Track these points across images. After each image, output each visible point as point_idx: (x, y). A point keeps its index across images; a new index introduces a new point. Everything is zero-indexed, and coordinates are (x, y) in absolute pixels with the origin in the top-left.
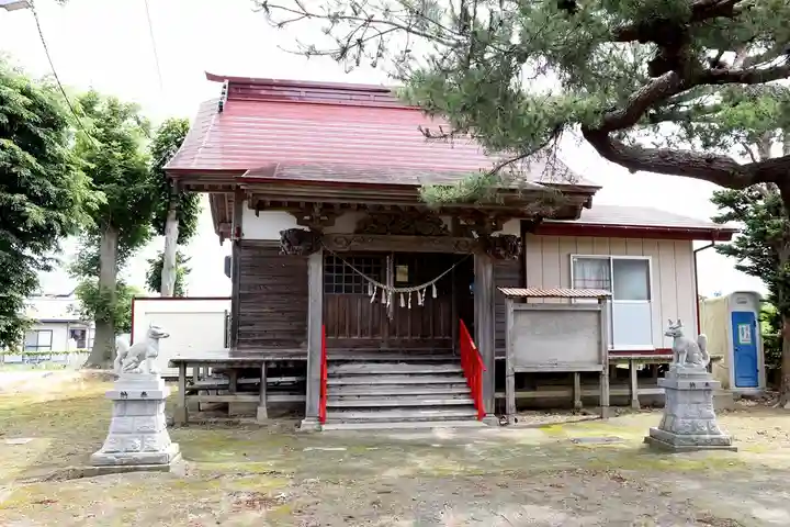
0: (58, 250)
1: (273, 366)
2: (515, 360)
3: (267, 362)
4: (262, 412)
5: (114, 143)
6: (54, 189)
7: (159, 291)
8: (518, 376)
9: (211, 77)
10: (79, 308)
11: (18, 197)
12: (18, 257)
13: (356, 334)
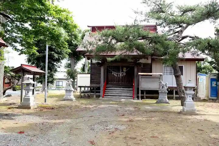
0: (61, 63)
1: (97, 88)
2: (141, 88)
3: (96, 87)
4: (95, 96)
5: (73, 37)
6: (60, 50)
7: (84, 72)
8: (141, 91)
9: (88, 26)
10: (66, 76)
11: (53, 52)
12: (53, 65)
13: (112, 82)
